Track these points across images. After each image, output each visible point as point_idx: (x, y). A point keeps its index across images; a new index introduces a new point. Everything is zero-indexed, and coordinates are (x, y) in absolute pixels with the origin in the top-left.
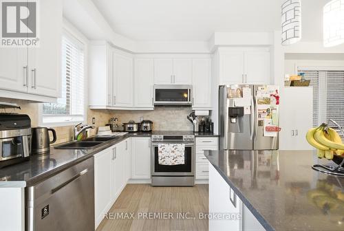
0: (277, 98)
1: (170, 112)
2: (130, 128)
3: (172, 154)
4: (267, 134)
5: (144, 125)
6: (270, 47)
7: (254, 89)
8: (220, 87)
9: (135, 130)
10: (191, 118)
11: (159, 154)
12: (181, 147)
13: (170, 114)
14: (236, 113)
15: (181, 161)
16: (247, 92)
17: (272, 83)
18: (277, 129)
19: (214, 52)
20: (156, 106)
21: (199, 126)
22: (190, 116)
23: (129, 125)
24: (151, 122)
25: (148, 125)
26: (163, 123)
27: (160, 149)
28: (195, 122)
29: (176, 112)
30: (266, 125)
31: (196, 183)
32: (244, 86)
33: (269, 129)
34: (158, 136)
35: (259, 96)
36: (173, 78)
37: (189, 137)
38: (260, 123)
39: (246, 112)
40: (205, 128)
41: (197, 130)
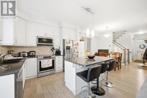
0: (78, 44)
1: (43, 47)
2: (23, 55)
3: (48, 63)
4: (76, 54)
5: (31, 53)
6: (76, 30)
7: (73, 41)
8: (63, 40)
9: (26, 55)
10: (53, 50)
11: (42, 64)
12: (51, 60)
13: (43, 48)
14: (68, 48)
15: (51, 65)
16: (71, 42)
17: (77, 40)
18: (78, 52)
19: (61, 28)
20: (38, 45)
21: (56, 53)
22: (52, 49)
23: (22, 54)
24: (35, 52)
25: (34, 53)
26: (40, 52)
27: (42, 62)
28: (54, 51)
29: (46, 47)
30: (75, 51)
31: (56, 72)
32: (70, 40)
33: (76, 53)
34: (41, 57)
35: (74, 43)
36: (46, 34)
37: (53, 56)
38: (74, 51)
39: (71, 48)
40: (58, 53)
41: (55, 54)
